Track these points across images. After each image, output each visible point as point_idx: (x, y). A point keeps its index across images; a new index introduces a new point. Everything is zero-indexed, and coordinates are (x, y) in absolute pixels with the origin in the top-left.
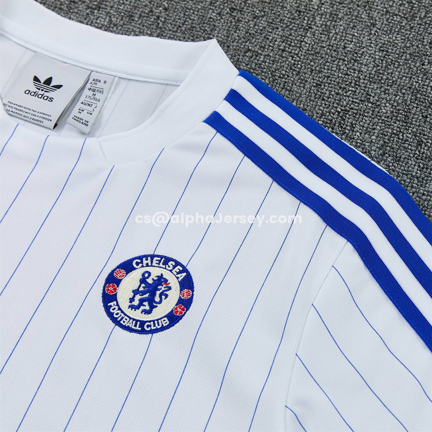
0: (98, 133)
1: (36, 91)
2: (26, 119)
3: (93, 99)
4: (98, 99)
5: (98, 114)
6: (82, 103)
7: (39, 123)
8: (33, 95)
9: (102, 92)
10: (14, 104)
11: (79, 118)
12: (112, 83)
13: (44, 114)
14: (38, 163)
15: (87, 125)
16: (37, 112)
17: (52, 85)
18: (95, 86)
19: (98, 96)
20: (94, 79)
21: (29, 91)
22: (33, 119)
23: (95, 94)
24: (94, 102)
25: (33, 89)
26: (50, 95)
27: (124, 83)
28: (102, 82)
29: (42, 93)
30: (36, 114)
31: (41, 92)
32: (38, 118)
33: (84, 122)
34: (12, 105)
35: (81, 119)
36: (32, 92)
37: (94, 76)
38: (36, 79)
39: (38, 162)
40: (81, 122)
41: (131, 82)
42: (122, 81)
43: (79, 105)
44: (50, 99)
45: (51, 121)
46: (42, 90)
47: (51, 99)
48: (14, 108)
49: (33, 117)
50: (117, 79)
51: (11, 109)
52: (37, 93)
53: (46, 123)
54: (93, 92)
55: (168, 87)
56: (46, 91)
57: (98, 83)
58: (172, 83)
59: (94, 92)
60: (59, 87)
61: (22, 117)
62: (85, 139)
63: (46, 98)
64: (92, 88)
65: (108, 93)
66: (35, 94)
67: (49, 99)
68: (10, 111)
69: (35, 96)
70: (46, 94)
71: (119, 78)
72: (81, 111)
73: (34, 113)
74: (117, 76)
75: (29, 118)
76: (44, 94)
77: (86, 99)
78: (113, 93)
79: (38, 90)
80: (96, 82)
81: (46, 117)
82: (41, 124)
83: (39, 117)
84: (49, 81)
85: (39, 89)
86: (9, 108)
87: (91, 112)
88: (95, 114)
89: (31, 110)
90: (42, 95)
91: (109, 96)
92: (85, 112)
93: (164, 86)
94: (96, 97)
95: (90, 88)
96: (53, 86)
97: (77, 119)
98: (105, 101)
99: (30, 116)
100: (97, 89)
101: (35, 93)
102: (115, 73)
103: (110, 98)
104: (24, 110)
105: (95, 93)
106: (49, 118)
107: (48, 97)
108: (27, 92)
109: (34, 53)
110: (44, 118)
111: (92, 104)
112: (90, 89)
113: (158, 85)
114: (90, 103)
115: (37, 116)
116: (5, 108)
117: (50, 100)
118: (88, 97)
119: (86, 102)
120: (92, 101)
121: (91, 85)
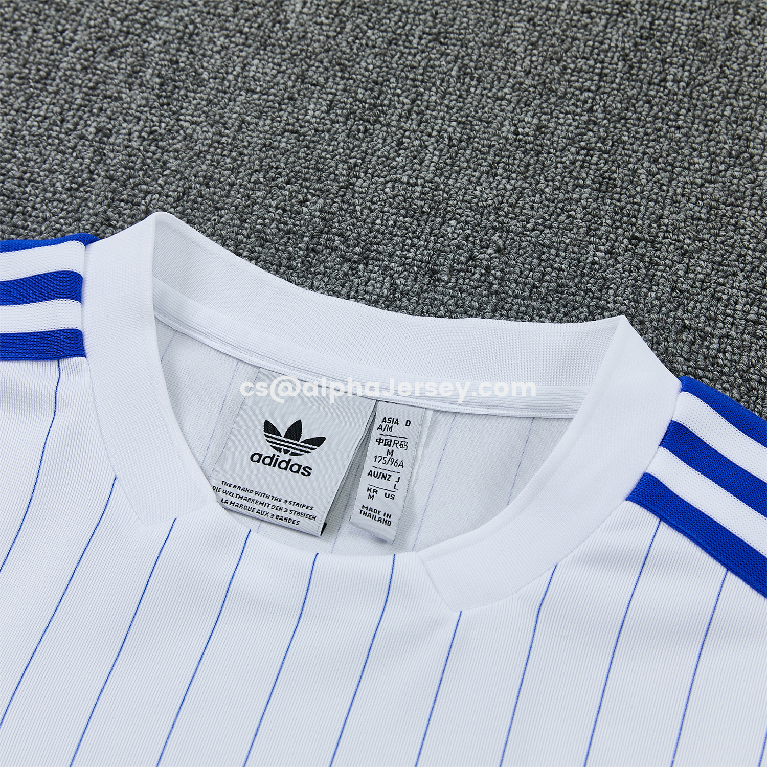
0: (411, 538)
1: (274, 455)
2: (264, 517)
3: (390, 463)
4: (399, 462)
5: (405, 495)
6: (370, 474)
7: (290, 525)
8: (270, 464)
9: (404, 445)
10: (235, 487)
11: (371, 510)
12: (422, 425)
13: (298, 504)
14: (303, 615)
15: (389, 524)
16: (283, 501)
17: (302, 439)
18: (389, 433)
19: (399, 454)
20: (385, 418)
21: (260, 456)
22: (277, 517)
23: (393, 451)
24: (393, 468)
25: (268, 451)
26: (303, 460)
27: (444, 421)
28: (402, 422)
29: (287, 457)
30: (281, 504)
31: (283, 456)
32: (287, 515)
33: (383, 518)
34: (231, 489)
35: (375, 511)
36: (266, 457)
37: (384, 411)
38: (269, 428)
39: (304, 612)
40: (377, 519)
41: (458, 418)
42: (440, 417)
43: (365, 481)
44: (304, 469)
45: (314, 518)
46: (286, 452)
47: (307, 469)
48: (235, 495)
49: (276, 513)
50: (430, 413)
51: (230, 499)
52: (277, 459)
53: (305, 523)
54: (387, 448)
55: (535, 422)
56: (292, 454)
57: (395, 426)
58: (543, 414)
59: (389, 446)
60: (318, 441)
61: (255, 514)
62: (392, 556)
63: (295, 468)
64: (383, 438)
65: (417, 445)
66: (273, 462)
67: (302, 470)
68: (229, 502)
69: (274, 466)
70: (295, 460)
71: (435, 410)
72: (372, 492)
73: (277, 503)
74: (431, 407)
75: (270, 515)
76: (290, 460)
77: (377, 464)
78: (427, 445)
79: (277, 453)
80: (390, 425)
81: (303, 510)
82: (295, 526)
83: (289, 511)
84: (295, 430)
85: (279, 450)
86: (226, 497)
87: (391, 493)
88: (399, 495)
89: (271, 497)
90: (288, 463)
91: (420, 453)
92: (381, 493)
93: (528, 422)
94: (395, 456)
95: (380, 439)
96: (306, 442)
97: (368, 512)
98: (413, 466)
99: (269, 510)
100: (393, 439)
101: (272, 459)
102: (425, 402)
103: (423, 456)
104: (256, 497)
105: (391, 449)
106: (309, 512)
107: (300, 466)
108: (256, 458)
109: (256, 370)
110: (298, 513)
111: (390, 473)
112: (379, 441)
113: (516, 420)
114: (385, 472)
115: (284, 510)
116: (218, 496)
117: (306, 473)
118: (378, 459)
119: (377, 470)
120: (388, 467)
121: (380, 431)
